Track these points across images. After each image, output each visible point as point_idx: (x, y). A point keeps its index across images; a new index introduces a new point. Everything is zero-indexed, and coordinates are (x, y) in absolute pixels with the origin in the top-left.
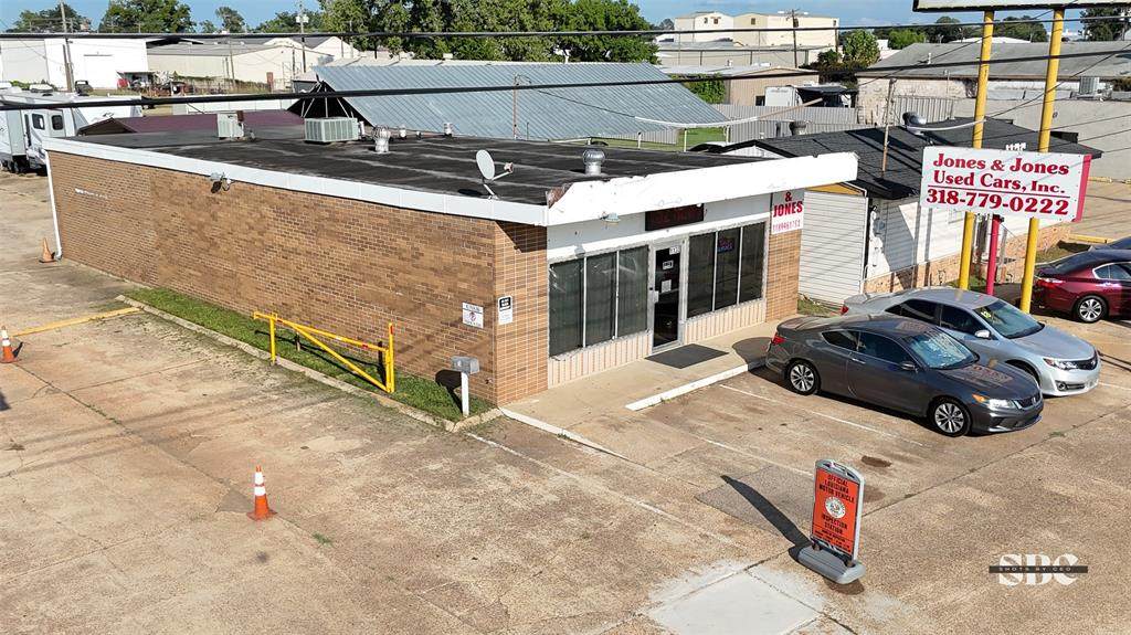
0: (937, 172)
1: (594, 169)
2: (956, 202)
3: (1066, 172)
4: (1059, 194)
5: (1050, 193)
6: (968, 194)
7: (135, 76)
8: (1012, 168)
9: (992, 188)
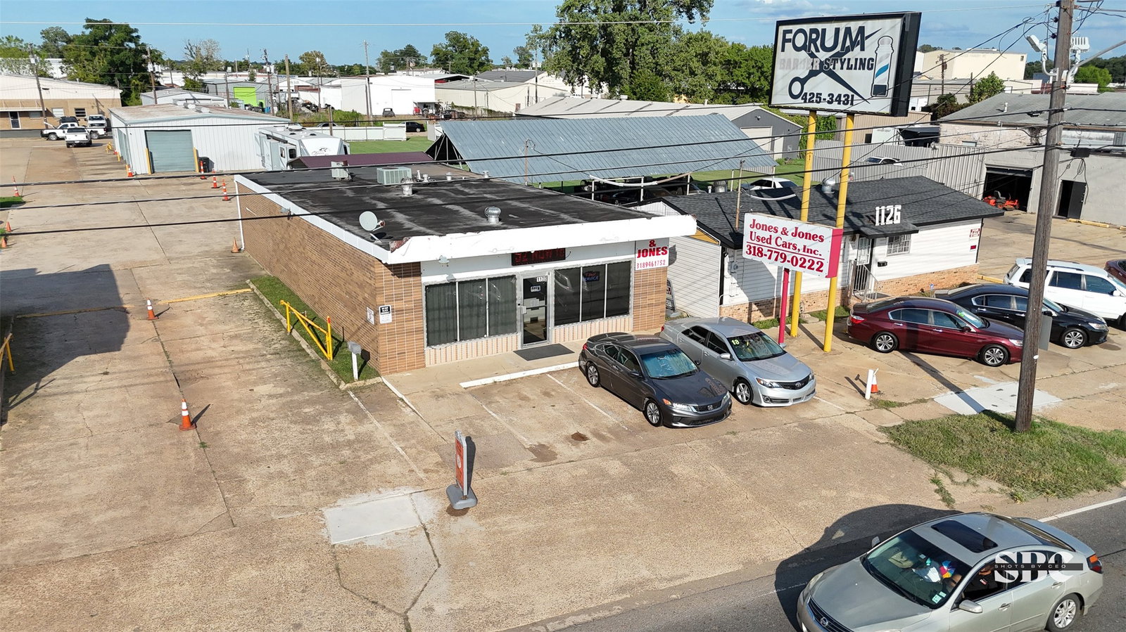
0: (751, 232)
1: (493, 221)
2: (762, 256)
3: (822, 240)
4: (818, 256)
5: (813, 255)
6: (769, 250)
7: (426, 105)
8: (792, 234)
9: (781, 248)
